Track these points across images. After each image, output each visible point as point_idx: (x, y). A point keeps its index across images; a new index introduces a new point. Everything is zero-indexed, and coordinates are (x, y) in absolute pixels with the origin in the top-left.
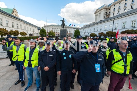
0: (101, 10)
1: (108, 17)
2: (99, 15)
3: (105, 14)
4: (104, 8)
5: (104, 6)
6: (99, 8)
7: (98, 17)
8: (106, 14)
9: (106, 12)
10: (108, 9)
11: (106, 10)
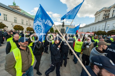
0: (100, 12)
1: (107, 18)
2: (98, 16)
3: (104, 16)
4: (104, 11)
5: (103, 8)
6: (99, 11)
7: (97, 18)
8: (106, 16)
9: (105, 13)
10: (108, 11)
11: (106, 12)
